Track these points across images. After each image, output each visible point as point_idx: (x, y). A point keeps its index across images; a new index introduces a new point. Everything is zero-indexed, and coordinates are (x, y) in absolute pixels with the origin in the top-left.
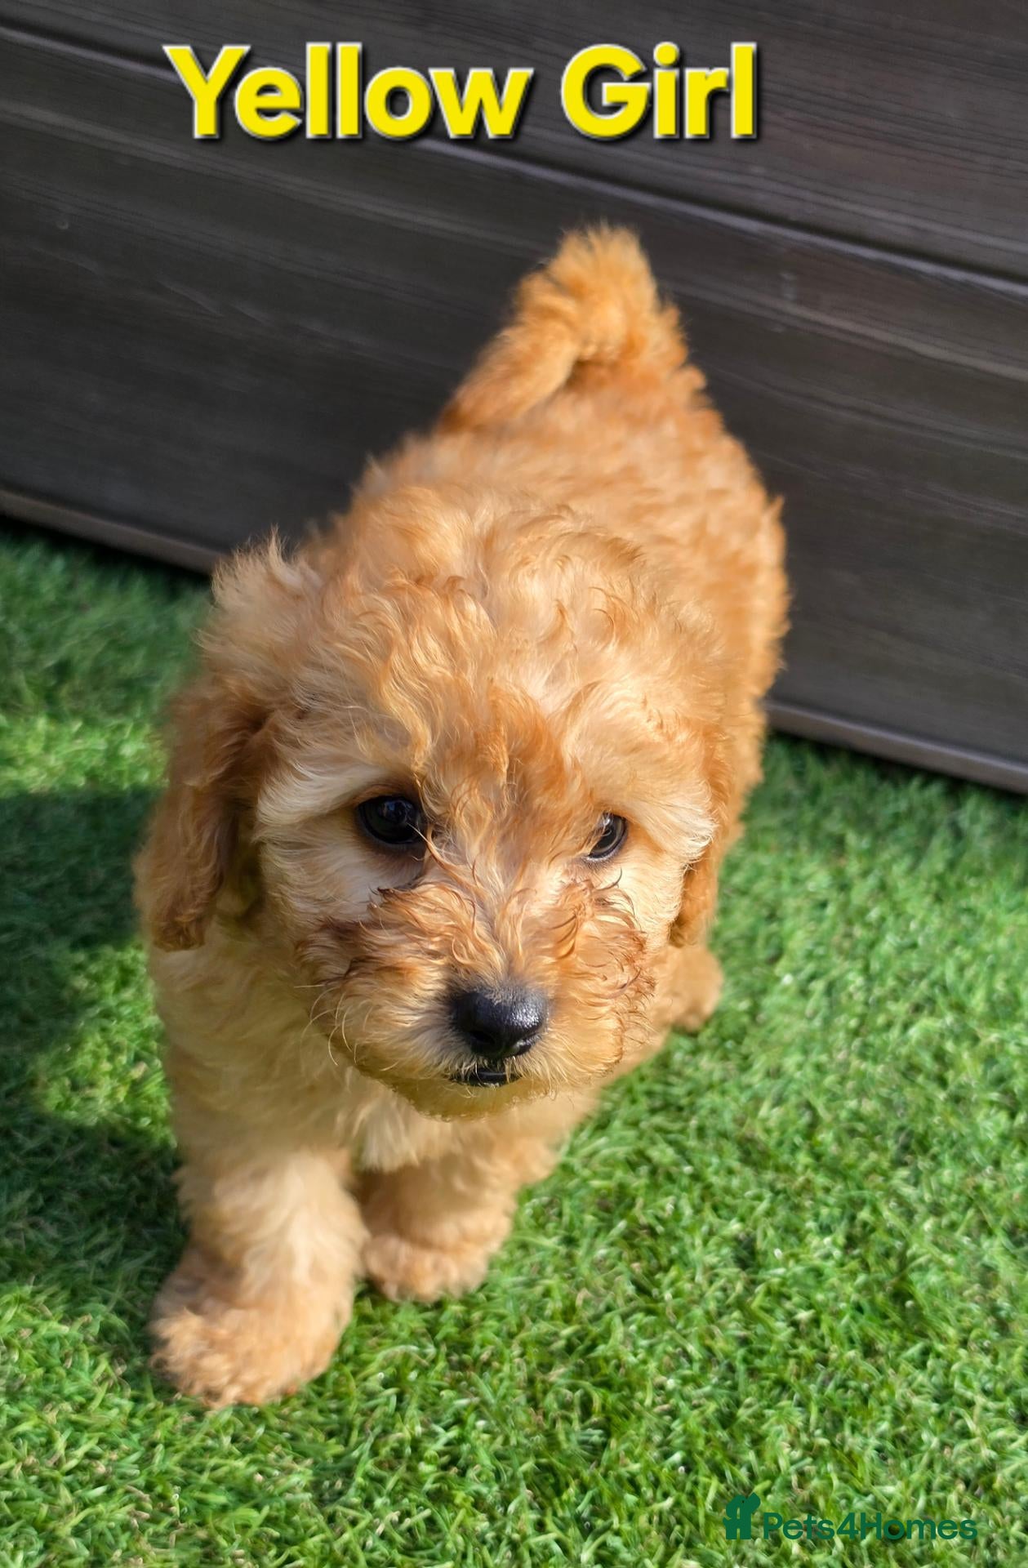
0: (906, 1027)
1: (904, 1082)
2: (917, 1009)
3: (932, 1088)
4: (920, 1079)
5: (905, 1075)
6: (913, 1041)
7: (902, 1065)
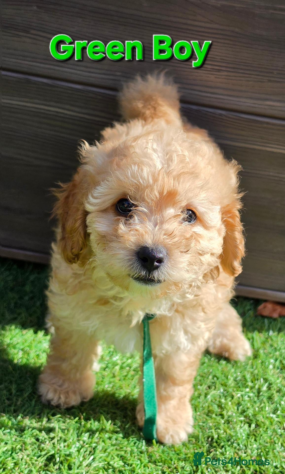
0: (206, 395)
1: (208, 418)
2: (209, 387)
3: (219, 418)
4: (214, 416)
5: (207, 415)
6: (210, 400)
7: (206, 411)
